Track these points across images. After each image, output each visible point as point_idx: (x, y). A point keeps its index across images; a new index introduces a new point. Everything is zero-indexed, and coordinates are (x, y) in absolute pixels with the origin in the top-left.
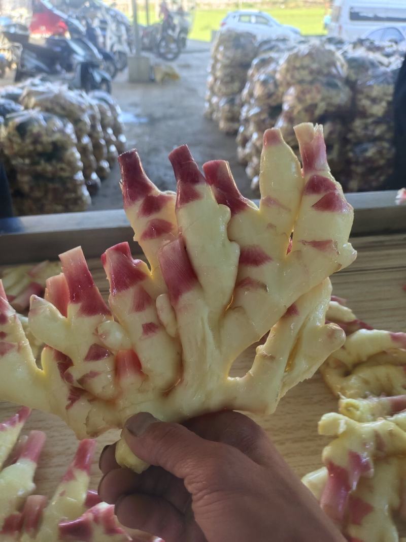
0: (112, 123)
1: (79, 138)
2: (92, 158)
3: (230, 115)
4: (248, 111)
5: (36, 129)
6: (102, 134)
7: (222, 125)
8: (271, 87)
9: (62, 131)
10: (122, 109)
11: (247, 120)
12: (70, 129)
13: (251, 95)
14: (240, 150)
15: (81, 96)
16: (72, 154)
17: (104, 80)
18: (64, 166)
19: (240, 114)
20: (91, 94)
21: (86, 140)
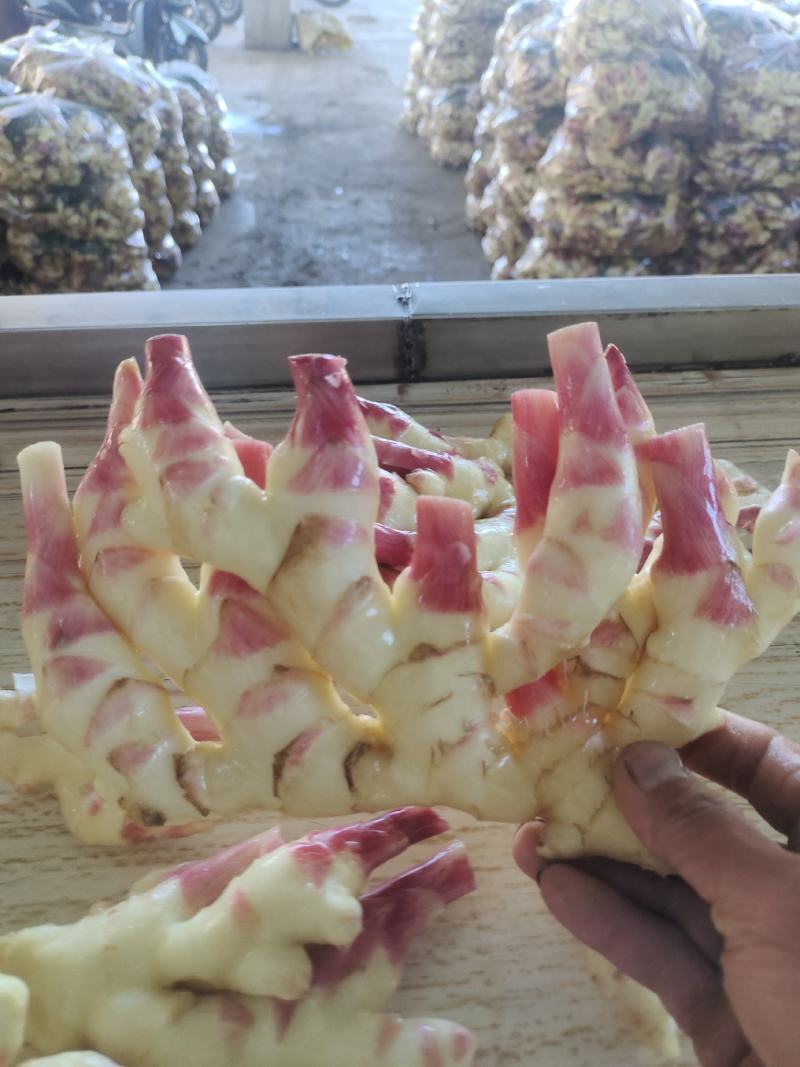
0: (207, 130)
1: (137, 159)
2: (164, 202)
3: (454, 126)
4: (493, 117)
5: (46, 136)
6: (186, 154)
7: (437, 147)
8: (544, 65)
9: (101, 142)
10: (228, 102)
11: (489, 138)
12: (118, 137)
13: (500, 83)
14: (471, 199)
15: (143, 68)
16: (123, 193)
17: (193, 39)
18: (105, 216)
19: (476, 123)
20: (164, 66)
21: (151, 164)
